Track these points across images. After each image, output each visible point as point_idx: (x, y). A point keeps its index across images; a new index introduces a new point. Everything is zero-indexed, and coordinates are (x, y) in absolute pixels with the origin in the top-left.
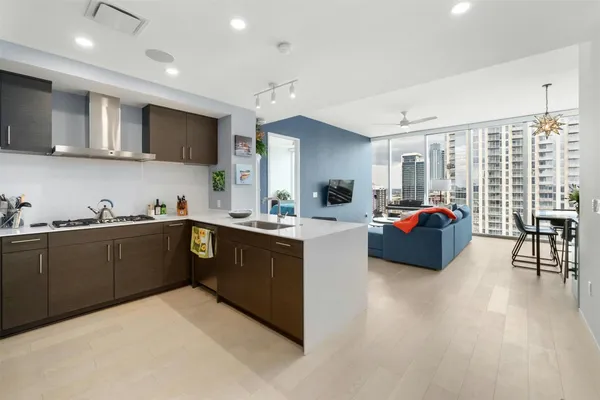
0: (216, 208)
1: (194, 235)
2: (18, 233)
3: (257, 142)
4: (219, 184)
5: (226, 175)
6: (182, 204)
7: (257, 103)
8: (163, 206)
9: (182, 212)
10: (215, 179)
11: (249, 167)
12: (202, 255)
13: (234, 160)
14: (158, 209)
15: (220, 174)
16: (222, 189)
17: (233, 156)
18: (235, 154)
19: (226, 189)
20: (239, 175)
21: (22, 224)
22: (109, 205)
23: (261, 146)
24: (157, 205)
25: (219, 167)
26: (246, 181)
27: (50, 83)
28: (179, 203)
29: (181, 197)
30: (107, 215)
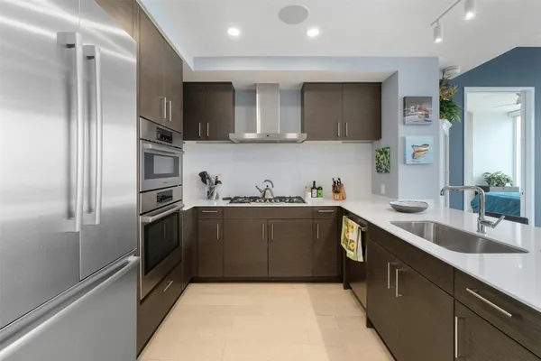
0: (380, 194)
1: (344, 227)
2: (215, 205)
3: (442, 102)
4: (383, 165)
5: (392, 153)
6: (337, 187)
7: (437, 34)
8: (320, 188)
9: (337, 196)
10: (378, 158)
11: (429, 140)
12: (350, 254)
13: (402, 131)
14: (315, 191)
15: (384, 152)
16: (386, 171)
17: (401, 127)
18: (404, 123)
19: (392, 170)
20: (409, 151)
21: (217, 198)
22: (270, 186)
23: (450, 107)
24: (314, 187)
25: (383, 143)
26: (422, 160)
27: (231, 83)
28: (334, 186)
29: (336, 180)
30: (268, 196)
